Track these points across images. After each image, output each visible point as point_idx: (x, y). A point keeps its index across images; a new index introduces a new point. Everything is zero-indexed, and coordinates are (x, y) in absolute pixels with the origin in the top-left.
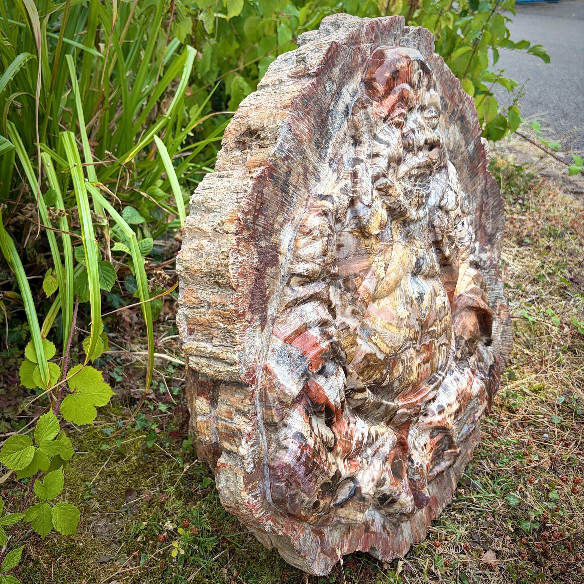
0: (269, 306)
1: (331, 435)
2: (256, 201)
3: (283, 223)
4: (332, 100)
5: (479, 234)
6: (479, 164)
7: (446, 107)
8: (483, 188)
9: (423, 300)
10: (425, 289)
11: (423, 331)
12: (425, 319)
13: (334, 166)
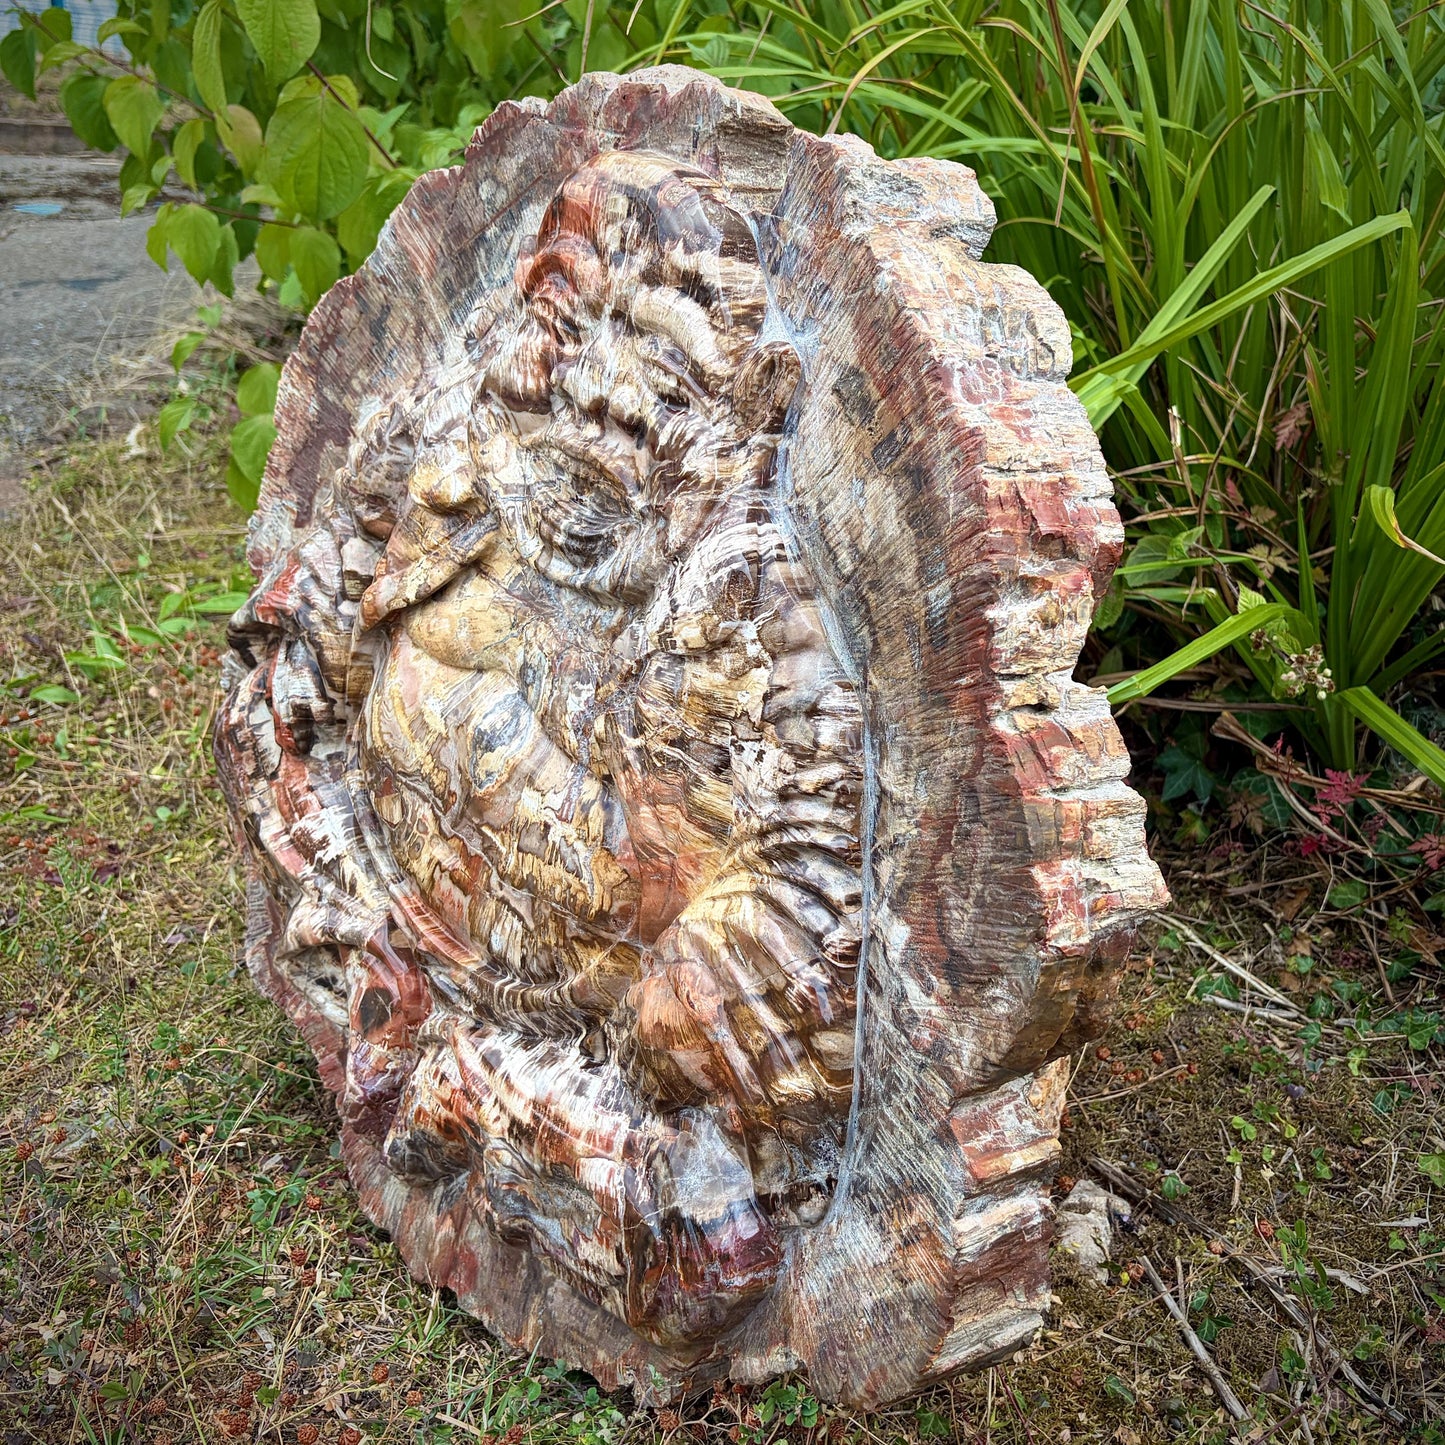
2: (328, 321)
3: (369, 389)
4: (493, 220)
5: (917, 904)
6: (961, 675)
7: (866, 407)
8: (962, 768)
9: (489, 748)
10: (516, 742)
11: (468, 812)
12: (480, 792)
13: (476, 354)
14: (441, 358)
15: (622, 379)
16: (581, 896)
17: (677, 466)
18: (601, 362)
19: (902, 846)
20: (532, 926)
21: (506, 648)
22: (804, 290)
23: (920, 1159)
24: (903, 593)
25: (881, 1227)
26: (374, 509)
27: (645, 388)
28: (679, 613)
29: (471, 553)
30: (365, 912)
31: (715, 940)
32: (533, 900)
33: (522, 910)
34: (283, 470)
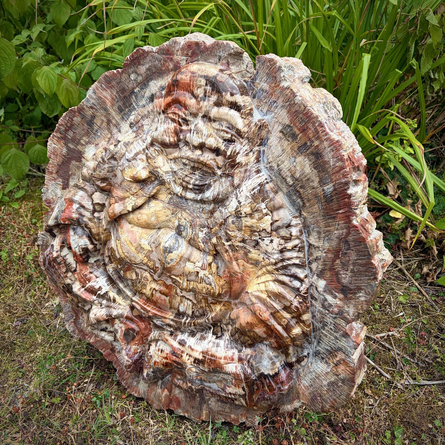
0: (70, 180)
1: (74, 266)
2: (68, 122)
3: (88, 143)
4: (137, 86)
5: (328, 274)
6: (339, 210)
7: (294, 136)
8: (342, 235)
9: (170, 252)
10: (180, 249)
11: (165, 272)
12: (169, 266)
13: (135, 129)
14: (120, 131)
15: (210, 136)
16: (212, 291)
17: (234, 161)
18: (201, 131)
19: (320, 259)
20: (195, 302)
21: (170, 221)
22: (266, 103)
23: (337, 342)
24: (314, 188)
25: (326, 362)
26: (104, 183)
27: (218, 138)
28: (242, 204)
29: (152, 194)
30: (122, 307)
31: (264, 296)
32: (195, 295)
33: (191, 298)
34: (54, 172)
